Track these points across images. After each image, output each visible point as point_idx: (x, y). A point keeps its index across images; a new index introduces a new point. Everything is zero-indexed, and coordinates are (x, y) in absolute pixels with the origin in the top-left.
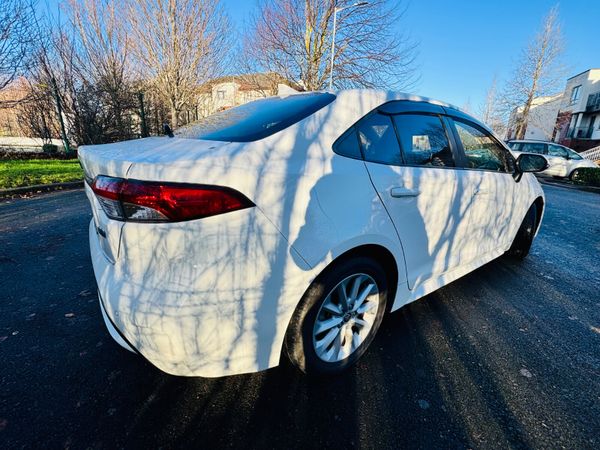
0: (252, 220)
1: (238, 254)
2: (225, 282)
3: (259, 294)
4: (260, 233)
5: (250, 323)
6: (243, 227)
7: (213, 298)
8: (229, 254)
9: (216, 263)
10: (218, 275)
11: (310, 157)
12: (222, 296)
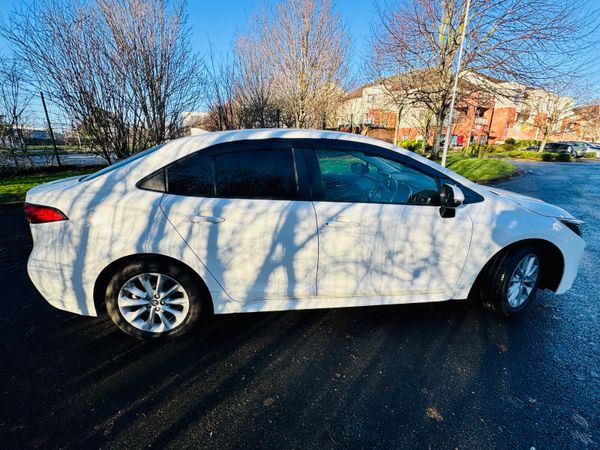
0: (66, 227)
1: (57, 244)
2: (51, 258)
3: (72, 269)
4: (70, 235)
5: (69, 284)
6: (61, 231)
7: (45, 265)
8: (53, 243)
9: (46, 247)
10: (47, 254)
11: (114, 192)
12: (50, 265)
